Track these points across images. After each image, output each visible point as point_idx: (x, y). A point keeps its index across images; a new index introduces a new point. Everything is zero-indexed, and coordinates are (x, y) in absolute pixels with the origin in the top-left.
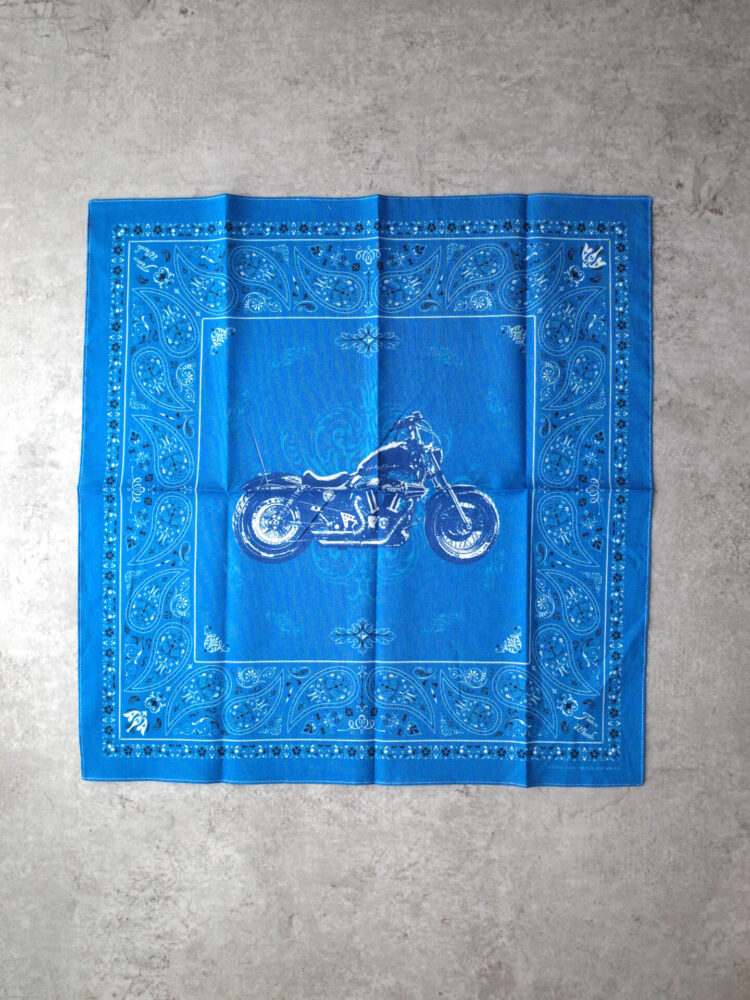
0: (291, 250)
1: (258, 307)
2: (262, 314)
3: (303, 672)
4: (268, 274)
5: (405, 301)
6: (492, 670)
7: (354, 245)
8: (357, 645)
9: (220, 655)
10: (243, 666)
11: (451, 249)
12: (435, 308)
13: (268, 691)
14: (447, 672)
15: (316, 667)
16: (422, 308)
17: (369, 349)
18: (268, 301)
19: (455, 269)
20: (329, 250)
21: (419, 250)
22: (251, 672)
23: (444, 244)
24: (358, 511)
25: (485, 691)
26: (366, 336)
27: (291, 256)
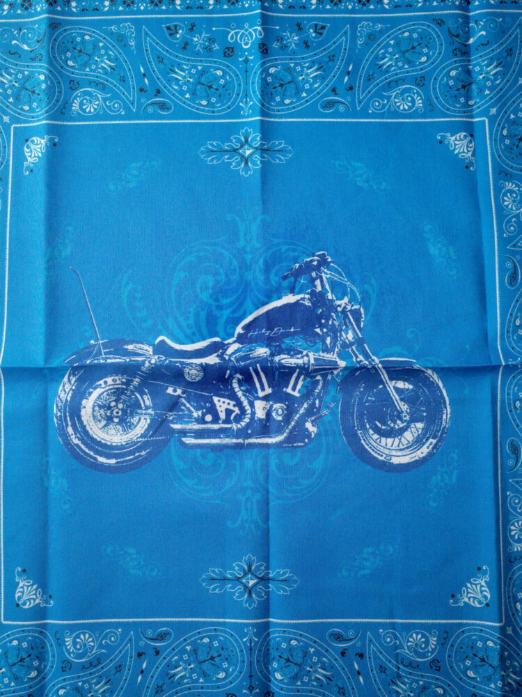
0: (139, 31)
1: (90, 108)
2: (96, 117)
3: (162, 637)
4: (106, 64)
5: (300, 98)
6: (445, 634)
7: (227, 23)
8: (242, 595)
9: (40, 612)
10: (72, 628)
11: (364, 29)
12: (341, 108)
13: (109, 666)
14: (378, 636)
15: (182, 629)
16: (324, 107)
17: (246, 163)
18: (105, 100)
19: (369, 57)
20: (191, 29)
21: (319, 29)
22: (85, 638)
23: (354, 23)
24: (240, 394)
25: (435, 665)
26: (242, 146)
27: (138, 39)
